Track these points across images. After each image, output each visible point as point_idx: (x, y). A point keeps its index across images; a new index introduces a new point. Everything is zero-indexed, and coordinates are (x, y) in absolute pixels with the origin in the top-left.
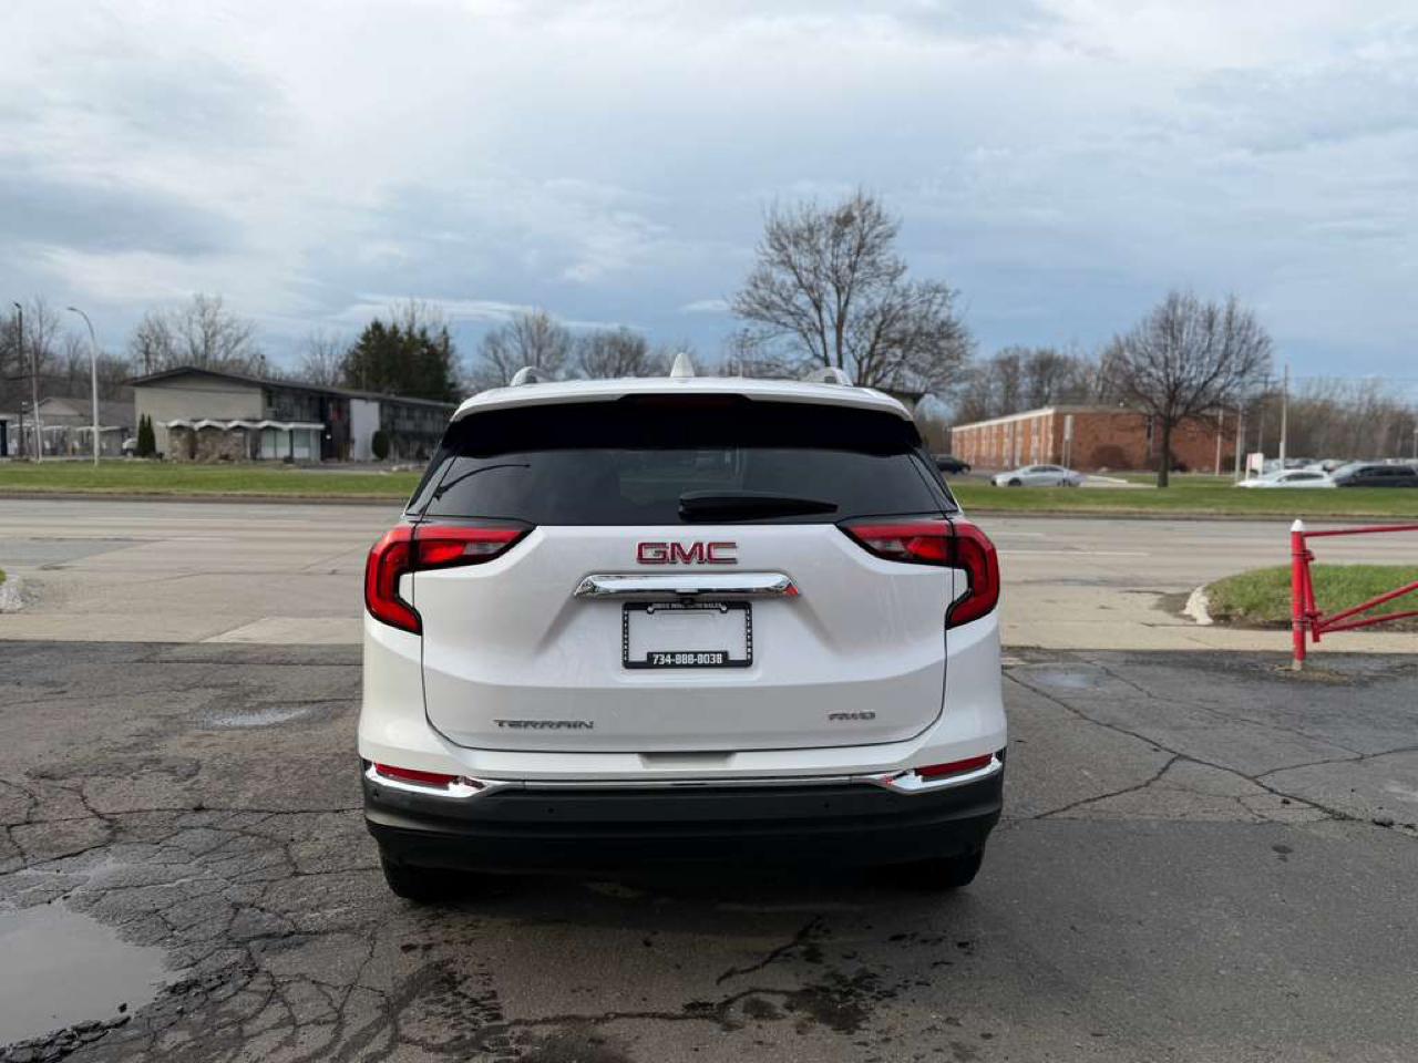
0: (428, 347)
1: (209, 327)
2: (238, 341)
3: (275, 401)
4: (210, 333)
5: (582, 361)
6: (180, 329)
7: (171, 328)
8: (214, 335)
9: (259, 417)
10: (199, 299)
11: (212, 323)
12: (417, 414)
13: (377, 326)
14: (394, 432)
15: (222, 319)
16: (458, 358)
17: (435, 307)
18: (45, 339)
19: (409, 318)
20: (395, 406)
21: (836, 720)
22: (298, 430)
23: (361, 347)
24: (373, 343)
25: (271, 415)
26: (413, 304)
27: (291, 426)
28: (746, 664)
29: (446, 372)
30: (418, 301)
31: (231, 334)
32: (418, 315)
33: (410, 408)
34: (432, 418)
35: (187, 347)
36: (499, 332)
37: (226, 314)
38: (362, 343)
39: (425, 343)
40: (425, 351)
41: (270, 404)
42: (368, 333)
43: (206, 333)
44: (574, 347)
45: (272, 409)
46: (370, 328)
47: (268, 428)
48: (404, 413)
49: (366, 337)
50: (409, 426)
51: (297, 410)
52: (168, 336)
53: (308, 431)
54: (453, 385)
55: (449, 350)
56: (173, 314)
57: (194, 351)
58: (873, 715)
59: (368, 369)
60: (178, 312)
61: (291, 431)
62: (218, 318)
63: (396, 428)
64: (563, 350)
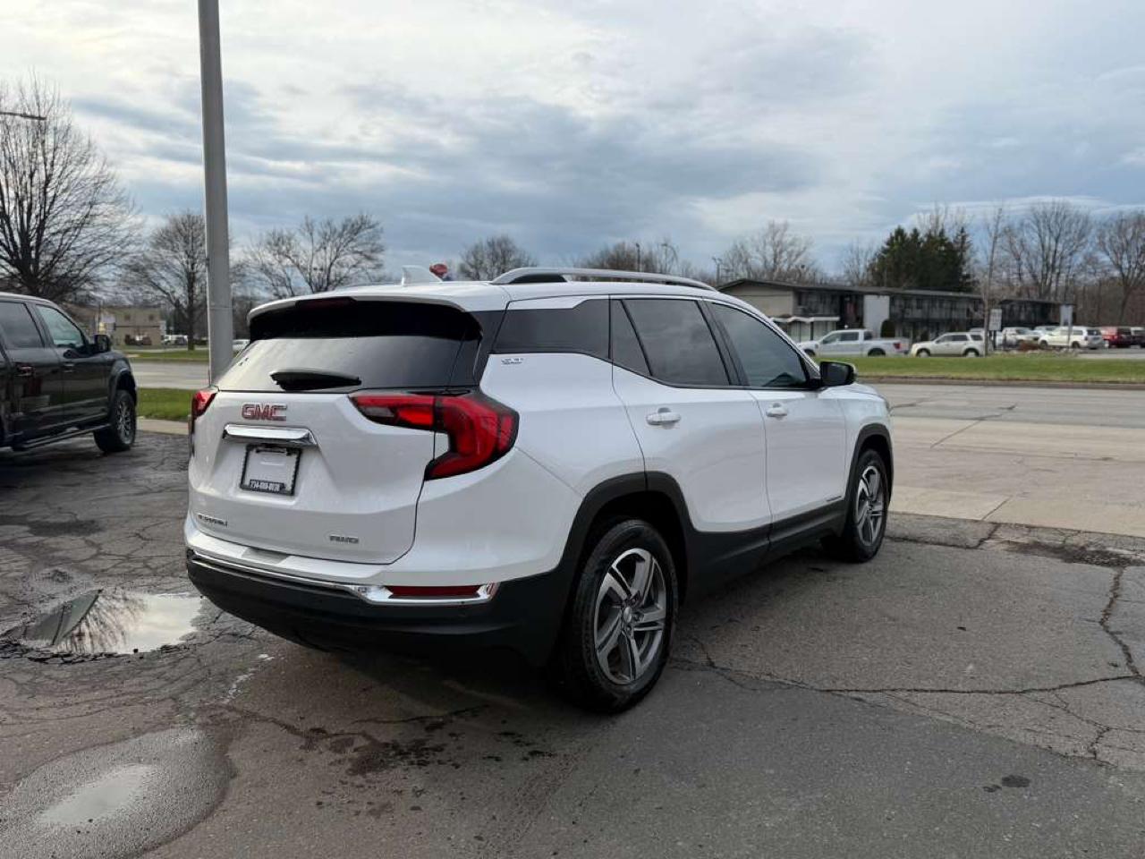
0: (945, 246)
1: (778, 246)
2: (798, 255)
3: (804, 300)
4: (778, 251)
5: (1102, 244)
6: (758, 250)
7: (751, 250)
8: (781, 252)
9: (791, 313)
10: (772, 226)
11: (780, 243)
12: (926, 304)
13: (900, 232)
14: (902, 320)
15: (787, 239)
16: (974, 253)
17: (958, 211)
18: (668, 266)
19: (933, 222)
20: (906, 298)
21: (335, 542)
22: (819, 322)
23: (885, 251)
24: (896, 247)
25: (800, 311)
26: (937, 210)
27: (812, 319)
28: (292, 493)
29: (961, 266)
30: (942, 205)
31: (792, 251)
32: (941, 219)
33: (920, 299)
34: (941, 306)
35: (760, 264)
36: (1017, 225)
37: (790, 235)
38: (886, 247)
39: (942, 241)
40: (943, 248)
41: (800, 304)
42: (892, 238)
43: (775, 251)
44: (1093, 231)
45: (801, 307)
46: (894, 234)
47: (795, 322)
48: (914, 303)
49: (890, 243)
50: (917, 314)
51: (820, 307)
52: (748, 256)
53: (826, 322)
54: (968, 276)
55: (966, 245)
56: (752, 240)
57: (765, 266)
58: (357, 541)
59: (890, 269)
60: (756, 238)
61: (812, 323)
62: (784, 239)
63: (906, 316)
64: (1082, 235)
